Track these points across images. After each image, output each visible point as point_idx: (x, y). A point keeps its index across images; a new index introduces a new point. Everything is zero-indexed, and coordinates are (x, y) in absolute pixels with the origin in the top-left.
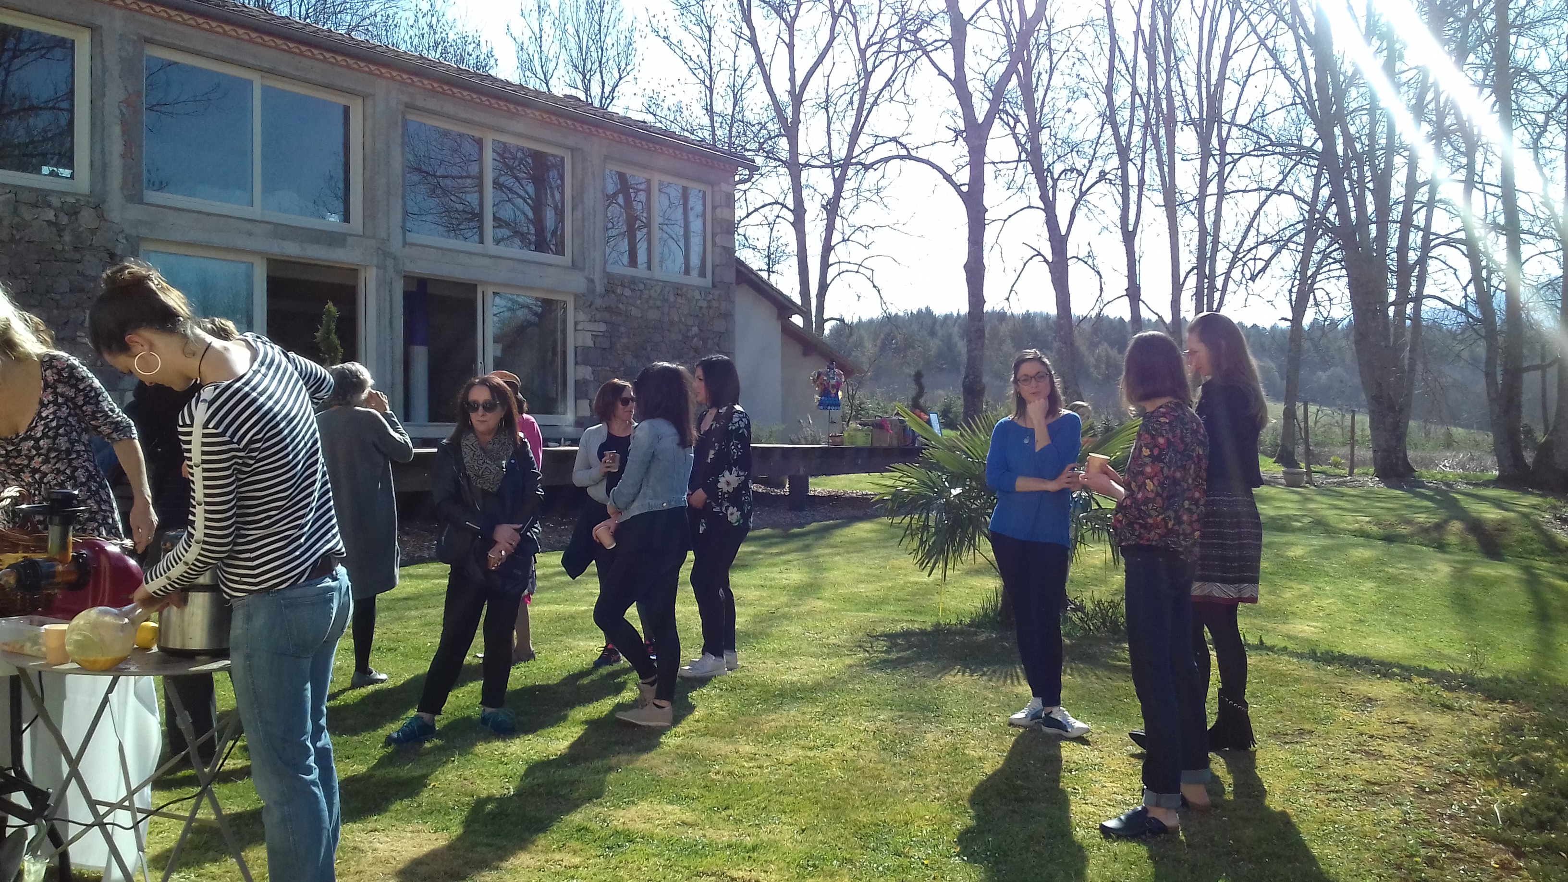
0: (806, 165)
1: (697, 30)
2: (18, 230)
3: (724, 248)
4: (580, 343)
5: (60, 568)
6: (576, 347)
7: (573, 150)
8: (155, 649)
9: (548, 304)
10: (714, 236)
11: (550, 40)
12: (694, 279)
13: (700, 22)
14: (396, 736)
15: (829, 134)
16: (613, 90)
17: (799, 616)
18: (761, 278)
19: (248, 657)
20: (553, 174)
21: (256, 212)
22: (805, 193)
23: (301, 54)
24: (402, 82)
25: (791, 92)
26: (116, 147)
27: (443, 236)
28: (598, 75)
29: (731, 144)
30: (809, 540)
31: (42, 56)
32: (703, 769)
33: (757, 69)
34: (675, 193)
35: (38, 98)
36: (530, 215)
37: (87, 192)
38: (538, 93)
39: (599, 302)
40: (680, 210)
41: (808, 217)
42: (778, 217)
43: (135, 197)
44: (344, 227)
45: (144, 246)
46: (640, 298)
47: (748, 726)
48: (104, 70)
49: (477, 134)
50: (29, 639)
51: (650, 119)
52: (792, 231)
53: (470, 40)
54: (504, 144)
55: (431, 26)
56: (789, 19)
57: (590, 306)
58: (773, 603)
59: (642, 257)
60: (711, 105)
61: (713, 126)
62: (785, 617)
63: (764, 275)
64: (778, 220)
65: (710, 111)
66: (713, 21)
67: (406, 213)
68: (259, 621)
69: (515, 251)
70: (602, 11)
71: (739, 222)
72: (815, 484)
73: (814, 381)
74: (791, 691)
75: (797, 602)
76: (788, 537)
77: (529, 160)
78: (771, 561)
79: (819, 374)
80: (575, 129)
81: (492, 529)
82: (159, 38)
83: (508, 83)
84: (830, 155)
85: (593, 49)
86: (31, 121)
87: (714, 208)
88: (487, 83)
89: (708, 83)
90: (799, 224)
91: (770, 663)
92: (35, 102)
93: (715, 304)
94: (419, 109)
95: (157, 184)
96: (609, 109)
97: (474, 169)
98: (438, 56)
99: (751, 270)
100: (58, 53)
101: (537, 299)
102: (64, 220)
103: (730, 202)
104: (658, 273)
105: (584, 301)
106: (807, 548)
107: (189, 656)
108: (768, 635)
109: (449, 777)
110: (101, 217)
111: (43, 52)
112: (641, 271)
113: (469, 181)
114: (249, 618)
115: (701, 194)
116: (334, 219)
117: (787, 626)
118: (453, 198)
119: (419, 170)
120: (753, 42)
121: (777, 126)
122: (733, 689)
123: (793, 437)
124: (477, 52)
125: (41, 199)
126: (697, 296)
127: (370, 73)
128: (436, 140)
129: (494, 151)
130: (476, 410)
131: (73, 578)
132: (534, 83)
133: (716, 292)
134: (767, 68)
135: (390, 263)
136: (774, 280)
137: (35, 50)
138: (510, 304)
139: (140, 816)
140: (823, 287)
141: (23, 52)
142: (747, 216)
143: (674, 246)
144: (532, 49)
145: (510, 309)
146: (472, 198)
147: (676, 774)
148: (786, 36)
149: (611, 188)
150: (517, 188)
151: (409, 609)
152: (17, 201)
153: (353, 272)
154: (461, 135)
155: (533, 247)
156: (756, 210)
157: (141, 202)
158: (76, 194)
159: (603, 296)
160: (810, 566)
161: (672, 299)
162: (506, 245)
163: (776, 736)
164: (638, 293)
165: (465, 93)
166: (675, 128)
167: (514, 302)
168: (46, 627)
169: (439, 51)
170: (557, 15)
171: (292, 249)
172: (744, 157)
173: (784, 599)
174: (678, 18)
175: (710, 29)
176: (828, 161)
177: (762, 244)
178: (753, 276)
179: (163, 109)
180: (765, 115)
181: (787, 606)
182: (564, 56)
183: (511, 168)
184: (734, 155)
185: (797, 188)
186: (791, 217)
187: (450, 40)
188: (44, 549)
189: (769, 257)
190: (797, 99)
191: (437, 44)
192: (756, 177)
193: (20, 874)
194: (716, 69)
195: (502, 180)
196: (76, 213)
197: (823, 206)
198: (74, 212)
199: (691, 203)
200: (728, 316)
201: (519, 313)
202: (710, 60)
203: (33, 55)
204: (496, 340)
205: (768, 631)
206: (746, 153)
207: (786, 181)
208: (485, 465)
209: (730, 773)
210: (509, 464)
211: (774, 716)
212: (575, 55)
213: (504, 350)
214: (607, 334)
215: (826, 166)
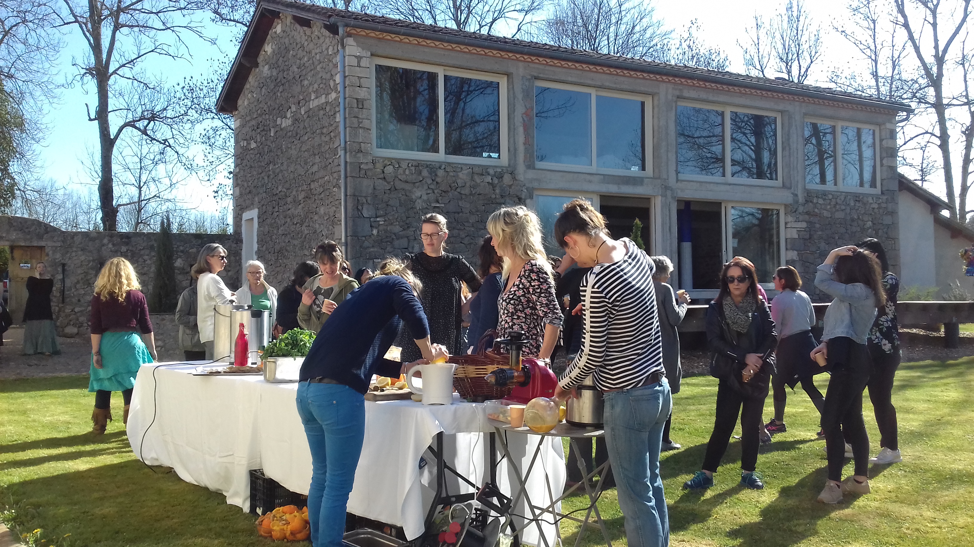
0: (949, 105)
1: (865, 24)
2: (474, 189)
3: (890, 167)
4: (789, 236)
5: (516, 374)
6: (786, 239)
7: (782, 112)
8: (564, 421)
9: (765, 212)
10: (881, 160)
11: (764, 44)
12: (867, 189)
13: (867, 18)
14: (689, 483)
15: (966, 81)
16: (807, 70)
17: (960, 423)
18: (917, 186)
19: (613, 429)
20: (768, 129)
21: (593, 169)
22: (948, 124)
23: (617, 74)
24: (675, 83)
25: (936, 56)
26: (521, 139)
27: (698, 174)
28: (797, 61)
29: (891, 96)
30: (962, 369)
31: (481, 93)
32: (897, 525)
33: (910, 43)
34: (852, 134)
35: (480, 116)
36: (753, 156)
37: (507, 165)
38: (758, 79)
39: (801, 209)
40: (856, 144)
41: (951, 141)
42: (928, 142)
43: (530, 166)
44: (642, 174)
45: (536, 193)
46: (830, 204)
47: (928, 498)
48: (514, 98)
49: (720, 109)
50: (501, 413)
51: (832, 86)
52: (939, 152)
53: (713, 51)
54: (736, 113)
55: (689, 47)
56: (933, 7)
57: (795, 212)
58: (938, 413)
59: (829, 176)
60: (876, 72)
61: (877, 85)
62: (948, 423)
63: (919, 183)
64: (929, 144)
65: (875, 75)
66: (876, 15)
67: (677, 162)
68: (618, 409)
69: (744, 179)
70: (798, 21)
71: (899, 148)
72: (963, 329)
73: (962, 256)
74: (959, 476)
75: (957, 413)
76: (945, 367)
77: (752, 121)
78: (934, 383)
79: (966, 251)
80: (784, 99)
81: (744, 357)
82: (541, 75)
83: (739, 75)
84: (967, 96)
85: (793, 46)
86: (476, 128)
87: (881, 140)
88: (726, 77)
89: (873, 57)
90: (944, 146)
91: (941, 456)
92: (478, 118)
93: (884, 205)
94: (685, 98)
95: (540, 157)
96: (805, 83)
97: (718, 130)
98: (694, 63)
99: (909, 181)
100: (489, 90)
101: (759, 209)
102: (496, 181)
103: (893, 135)
104: (841, 187)
105: (791, 209)
106: (960, 374)
107: (582, 426)
108: (937, 435)
109: (725, 513)
110: (514, 179)
111: (481, 90)
112: (829, 186)
113: (714, 139)
114: (613, 407)
115: (871, 132)
116: (635, 169)
117: (951, 429)
118: (704, 150)
119: (683, 135)
120: (906, 25)
121: (926, 80)
122: (914, 472)
123: (945, 295)
124: (718, 58)
125: (484, 171)
126: (871, 201)
127: (657, 80)
128: (694, 115)
129: (731, 119)
130: (732, 281)
131: (522, 379)
132: (754, 73)
133: (885, 197)
134: (917, 42)
135: (669, 193)
136: (927, 186)
137: (478, 90)
138: (740, 214)
139: (558, 518)
140: (965, 189)
141: (471, 92)
142: (905, 144)
143: (852, 169)
144: (753, 50)
145: (741, 216)
146: (717, 149)
147: (877, 526)
148: (930, 19)
149: (807, 134)
150: (744, 139)
151: (689, 405)
152: (473, 173)
153: (648, 200)
154: (708, 111)
155: (755, 176)
156: (912, 139)
157: (534, 168)
158: (502, 167)
159: (804, 205)
160: (965, 387)
161: (852, 204)
162: (738, 177)
163: (950, 506)
164: (828, 201)
165: (713, 85)
166: (850, 90)
167: (742, 211)
168: (511, 406)
169: (695, 60)
170: (769, 28)
171: (613, 189)
172: (902, 104)
173: (946, 410)
174: (851, 18)
175: (874, 21)
176: (966, 101)
177: (917, 162)
178: (911, 185)
179: (543, 115)
180: (916, 74)
181: (949, 415)
182: (774, 53)
183: (740, 128)
184: (895, 103)
185: (942, 121)
186: (938, 142)
187: (701, 53)
188: (508, 364)
189: (922, 170)
190: (940, 60)
191: (693, 57)
192: (911, 116)
193: (498, 543)
194: (879, 47)
195: (734, 135)
196: (502, 177)
197: (963, 132)
198: (500, 177)
199: (863, 138)
200: (893, 213)
201: (746, 219)
202: (875, 42)
203: (477, 93)
204: (734, 237)
205: (937, 432)
206: (904, 101)
207: (934, 117)
208: (738, 316)
209: (917, 530)
210: (753, 315)
211: (947, 493)
212: (781, 52)
213: (739, 242)
214: (807, 229)
215: (965, 104)
